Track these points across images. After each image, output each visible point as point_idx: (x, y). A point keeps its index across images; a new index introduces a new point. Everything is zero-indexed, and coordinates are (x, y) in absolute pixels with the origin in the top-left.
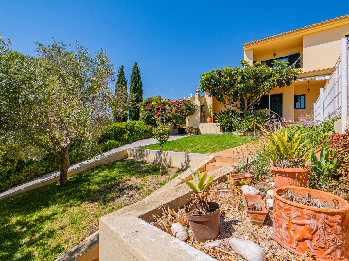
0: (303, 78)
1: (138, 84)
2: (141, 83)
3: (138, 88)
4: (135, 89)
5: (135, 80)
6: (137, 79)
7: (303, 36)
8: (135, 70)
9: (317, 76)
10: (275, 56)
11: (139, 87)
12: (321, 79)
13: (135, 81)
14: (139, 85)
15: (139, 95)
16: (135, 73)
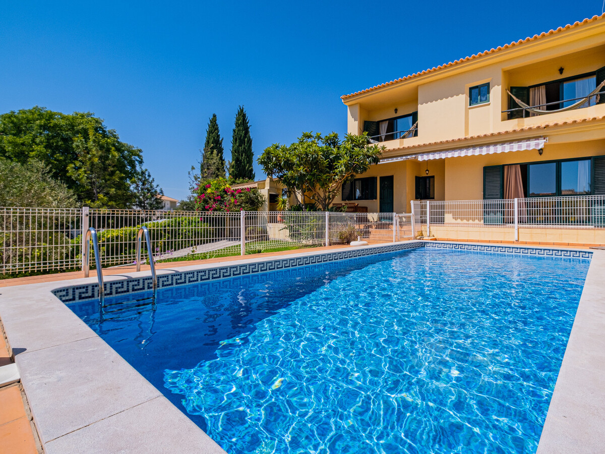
0: (405, 155)
1: (244, 144)
2: (250, 141)
3: (245, 151)
4: (239, 152)
5: (239, 136)
6: (243, 135)
7: (418, 86)
8: (239, 120)
9: (420, 153)
10: (396, 113)
11: (246, 148)
12: (424, 159)
13: (240, 139)
14: (246, 144)
15: (246, 162)
16: (239, 126)
